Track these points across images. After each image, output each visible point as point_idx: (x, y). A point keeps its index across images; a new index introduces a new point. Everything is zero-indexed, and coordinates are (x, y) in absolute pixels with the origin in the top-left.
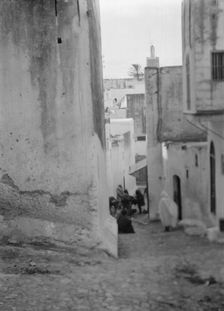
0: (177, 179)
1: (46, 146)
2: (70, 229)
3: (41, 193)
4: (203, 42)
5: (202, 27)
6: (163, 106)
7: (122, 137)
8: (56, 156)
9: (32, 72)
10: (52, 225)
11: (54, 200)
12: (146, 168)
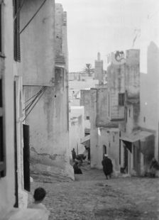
0: (105, 147)
1: (49, 136)
2: (57, 169)
3: (46, 154)
4: (115, 89)
6: (99, 109)
7: (77, 120)
8: (53, 140)
9: (44, 109)
10: (50, 167)
11: (51, 157)
12: (89, 140)
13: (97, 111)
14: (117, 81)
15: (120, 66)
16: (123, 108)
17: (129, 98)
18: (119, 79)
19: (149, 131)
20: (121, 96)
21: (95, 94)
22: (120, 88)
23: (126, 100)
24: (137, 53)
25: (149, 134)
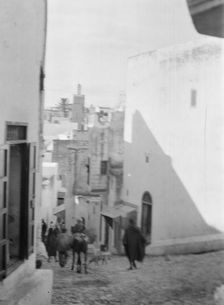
4: (96, 155)
5: (96, 149)
7: (48, 182)
12: (64, 211)
13: (76, 175)
14: (99, 147)
15: (103, 129)
16: (105, 177)
17: (113, 167)
18: (102, 145)
19: (132, 206)
20: (104, 164)
21: (73, 156)
22: (102, 154)
23: (109, 168)
24: (122, 117)
25: (132, 209)
